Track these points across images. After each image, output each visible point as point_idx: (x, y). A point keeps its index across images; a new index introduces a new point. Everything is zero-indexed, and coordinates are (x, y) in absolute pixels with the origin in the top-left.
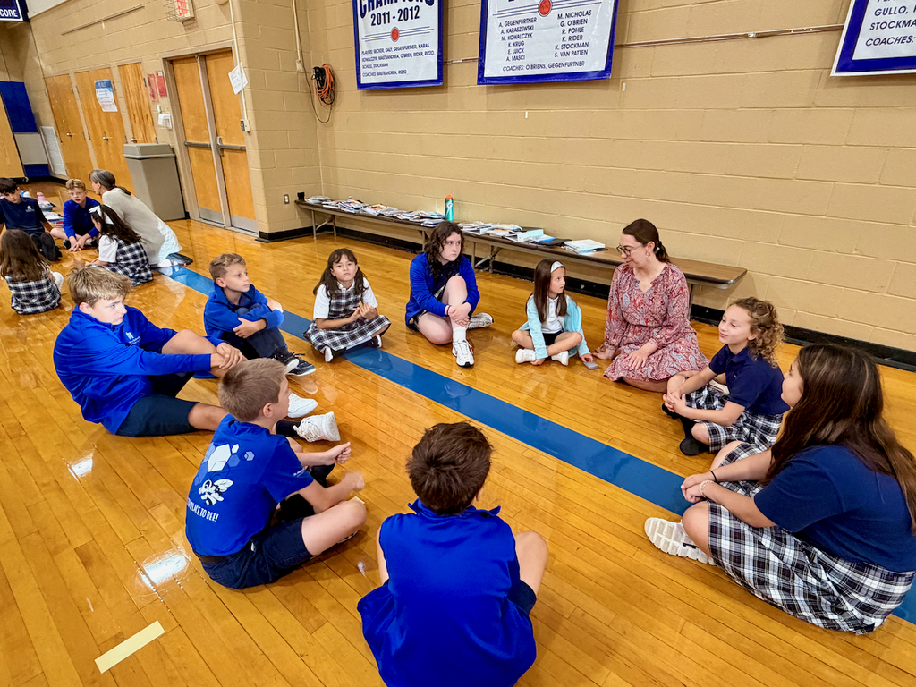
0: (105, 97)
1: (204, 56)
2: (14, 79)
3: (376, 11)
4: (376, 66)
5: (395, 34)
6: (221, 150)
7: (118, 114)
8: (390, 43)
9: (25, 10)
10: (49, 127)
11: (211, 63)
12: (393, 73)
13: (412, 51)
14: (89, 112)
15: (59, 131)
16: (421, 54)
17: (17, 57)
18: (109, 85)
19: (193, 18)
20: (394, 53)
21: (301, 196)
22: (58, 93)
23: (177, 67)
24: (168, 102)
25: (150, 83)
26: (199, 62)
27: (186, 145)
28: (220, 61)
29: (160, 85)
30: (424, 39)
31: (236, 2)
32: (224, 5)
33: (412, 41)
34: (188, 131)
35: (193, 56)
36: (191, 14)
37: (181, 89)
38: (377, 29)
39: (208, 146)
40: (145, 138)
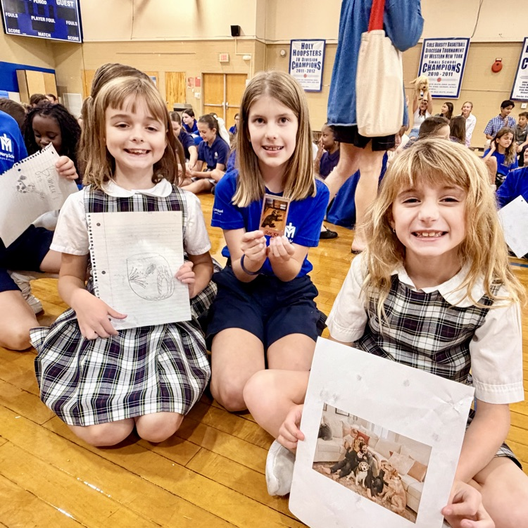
1: (226, 75)
3: (298, 69)
5: (305, 76)
6: (227, 108)
8: (303, 78)
9: (82, 38)
11: (229, 77)
13: (311, 81)
16: (314, 82)
19: (228, 62)
20: (304, 81)
23: (207, 77)
24: (200, 88)
25: (189, 80)
26: (225, 76)
27: (204, 106)
28: (236, 77)
29: (196, 82)
30: (315, 78)
31: (253, 61)
32: (247, 61)
33: (311, 78)
34: (207, 100)
35: (222, 74)
36: (227, 61)
37: (207, 85)
38: (298, 73)
39: (222, 107)
40: (176, 101)
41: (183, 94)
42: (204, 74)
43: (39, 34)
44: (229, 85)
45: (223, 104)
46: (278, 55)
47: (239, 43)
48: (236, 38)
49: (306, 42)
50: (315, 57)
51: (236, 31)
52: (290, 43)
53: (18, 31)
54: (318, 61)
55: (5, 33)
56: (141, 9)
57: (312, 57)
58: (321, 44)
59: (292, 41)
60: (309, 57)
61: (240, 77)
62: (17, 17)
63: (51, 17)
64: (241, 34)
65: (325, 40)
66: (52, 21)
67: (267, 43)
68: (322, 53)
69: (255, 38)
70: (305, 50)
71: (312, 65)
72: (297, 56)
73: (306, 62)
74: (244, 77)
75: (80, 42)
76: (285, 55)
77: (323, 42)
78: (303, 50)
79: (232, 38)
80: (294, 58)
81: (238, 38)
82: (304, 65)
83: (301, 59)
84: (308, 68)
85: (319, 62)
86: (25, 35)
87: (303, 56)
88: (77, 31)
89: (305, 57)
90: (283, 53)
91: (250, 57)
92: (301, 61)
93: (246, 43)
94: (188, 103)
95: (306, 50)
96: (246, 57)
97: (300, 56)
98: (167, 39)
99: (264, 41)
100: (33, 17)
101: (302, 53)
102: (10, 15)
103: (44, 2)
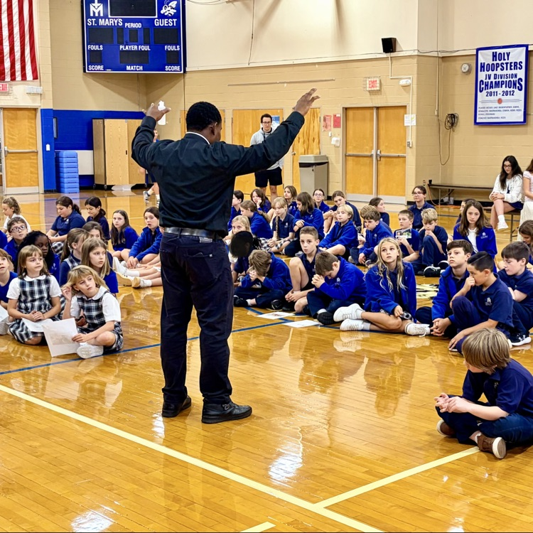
1: (378, 108)
3: (489, 90)
4: (487, 114)
5: (500, 101)
6: (379, 157)
8: (497, 105)
9: (185, 67)
11: (382, 112)
12: (497, 118)
13: (509, 109)
16: (514, 110)
19: (379, 90)
20: (498, 109)
21: (430, 181)
23: (350, 113)
24: (339, 131)
25: (325, 120)
26: (375, 111)
27: (346, 156)
28: (391, 111)
29: (335, 121)
30: (516, 104)
31: (415, 86)
32: (406, 87)
33: (510, 104)
34: (350, 147)
35: (373, 107)
36: (378, 88)
37: (350, 124)
38: (489, 98)
39: (371, 156)
40: (306, 152)
41: (316, 140)
42: (346, 109)
43: (128, 68)
44: (382, 125)
45: (373, 152)
46: (460, 72)
47: (394, 62)
48: (388, 55)
49: (499, 51)
50: (514, 72)
51: (389, 45)
52: (475, 52)
53: (101, 67)
54: (518, 77)
55: (84, 71)
56: (264, 22)
57: (509, 72)
58: (522, 51)
59: (478, 50)
60: (505, 72)
61: (396, 111)
62: (101, 49)
63: (145, 44)
64: (398, 49)
65: (527, 46)
66: (146, 48)
67: (440, 55)
68: (523, 65)
69: (416, 53)
70: (498, 62)
71: (509, 84)
72: (486, 72)
73: (500, 80)
74: (402, 111)
75: (182, 72)
76: (469, 72)
77: (525, 48)
78: (495, 62)
79: (385, 55)
80: (482, 76)
81: (393, 54)
82: (497, 85)
83: (492, 77)
84: (504, 88)
85: (521, 79)
86: (109, 71)
87: (495, 72)
88: (179, 59)
89: (499, 72)
90: (465, 68)
91: (410, 81)
92: (492, 79)
93: (404, 61)
94: (322, 154)
95: (500, 62)
96: (403, 82)
97: (490, 72)
98: (296, 62)
99: (435, 54)
100: (121, 47)
101: (493, 67)
102: (94, 48)
103: (139, 25)
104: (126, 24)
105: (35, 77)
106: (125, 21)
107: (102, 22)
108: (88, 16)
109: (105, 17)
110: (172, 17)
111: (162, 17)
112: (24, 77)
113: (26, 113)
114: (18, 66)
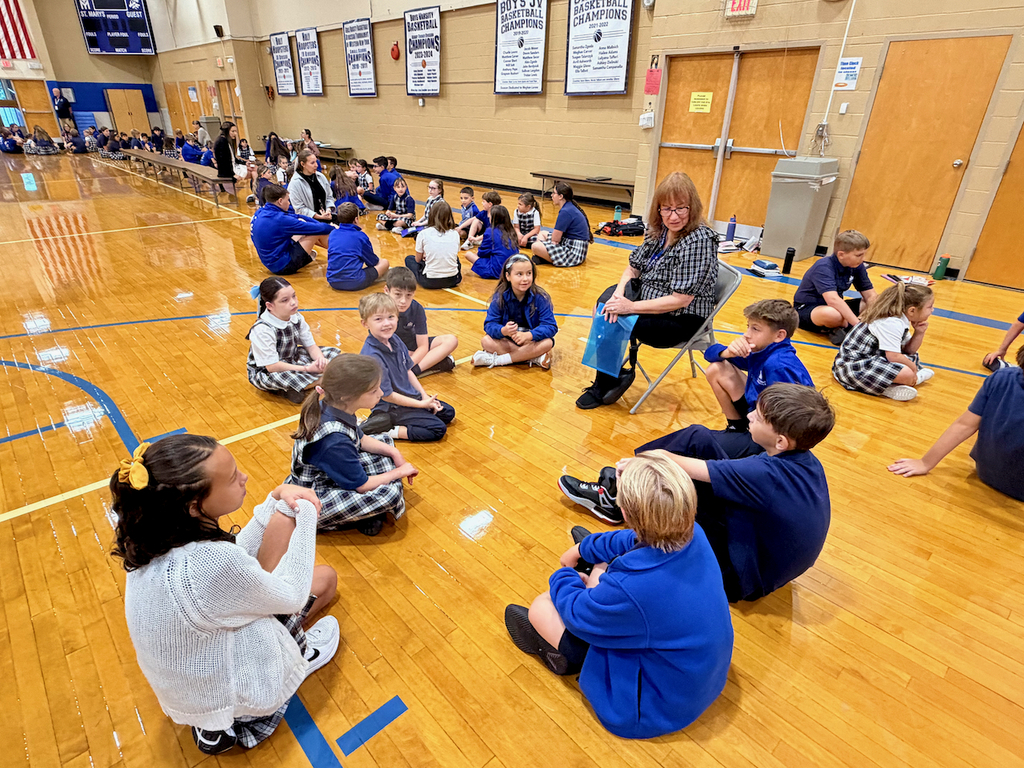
0: (192, 94)
1: (227, 81)
2: (147, 83)
7: (198, 103)
9: (155, 49)
10: (165, 109)
14: (185, 102)
15: (170, 111)
17: (149, 70)
18: (194, 89)
19: (223, 68)
22: (170, 89)
23: (220, 84)
30: (291, 79)
43: (117, 50)
47: (224, 45)
48: (221, 39)
50: (286, 54)
53: (98, 50)
54: (288, 58)
55: (88, 53)
57: (284, 54)
58: (286, 37)
59: (270, 36)
62: (95, 35)
63: (124, 31)
64: (224, 34)
66: (125, 35)
67: (257, 40)
68: (289, 48)
69: (230, 38)
71: (286, 64)
72: (276, 54)
73: (282, 60)
75: (154, 53)
78: (278, 46)
79: (219, 39)
82: (281, 64)
83: (279, 57)
84: (284, 67)
86: (104, 53)
87: (279, 54)
88: (150, 42)
90: (268, 50)
92: (279, 59)
93: (227, 43)
99: (251, 39)
100: (109, 34)
102: (91, 34)
103: (116, 17)
104: (108, 16)
105: (33, 56)
106: (106, 13)
107: (91, 14)
108: (80, 10)
109: (92, 10)
110: (138, 10)
111: (131, 10)
112: (23, 56)
113: (35, 83)
114: (16, 48)
